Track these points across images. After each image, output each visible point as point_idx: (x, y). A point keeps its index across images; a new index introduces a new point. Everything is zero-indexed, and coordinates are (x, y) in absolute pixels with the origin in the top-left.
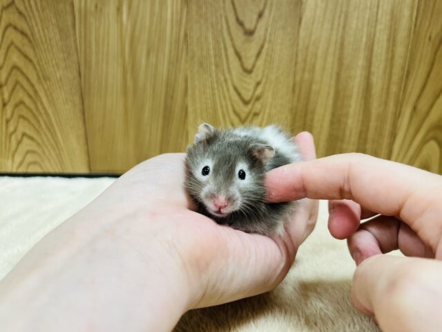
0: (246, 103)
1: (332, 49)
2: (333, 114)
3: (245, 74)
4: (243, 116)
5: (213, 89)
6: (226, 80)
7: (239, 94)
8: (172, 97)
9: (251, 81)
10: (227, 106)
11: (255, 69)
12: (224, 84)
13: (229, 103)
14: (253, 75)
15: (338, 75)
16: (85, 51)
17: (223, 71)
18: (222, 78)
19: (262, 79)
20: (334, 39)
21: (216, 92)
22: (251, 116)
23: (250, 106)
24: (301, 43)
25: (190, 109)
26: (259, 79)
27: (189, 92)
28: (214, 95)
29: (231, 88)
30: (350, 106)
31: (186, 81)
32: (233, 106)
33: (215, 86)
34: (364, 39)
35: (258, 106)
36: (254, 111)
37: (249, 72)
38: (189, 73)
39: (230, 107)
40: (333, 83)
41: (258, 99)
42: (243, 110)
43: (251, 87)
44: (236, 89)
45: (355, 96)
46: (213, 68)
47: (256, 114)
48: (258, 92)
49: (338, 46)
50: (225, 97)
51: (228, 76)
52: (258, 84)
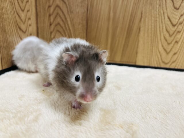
0: (174, 26)
3: (175, 10)
4: (171, 32)
5: (156, 18)
6: (164, 13)
7: (170, 21)
8: (133, 22)
9: (178, 14)
10: (162, 27)
11: (181, 7)
12: (163, 15)
13: (164, 25)
14: (179, 10)
17: (163, 7)
18: (162, 12)
21: (158, 19)
22: (176, 32)
23: (176, 27)
25: (142, 29)
26: (182, 13)
27: (143, 19)
28: (156, 20)
29: (166, 17)
31: (142, 13)
32: (166, 27)
33: (158, 16)
35: (180, 27)
36: (178, 30)
37: (178, 9)
38: (144, 9)
39: (164, 28)
41: (181, 23)
42: (172, 29)
43: (178, 17)
44: (169, 18)
46: (158, 6)
47: (179, 32)
48: (181, 20)
50: (162, 22)
51: (165, 11)
52: (182, 15)
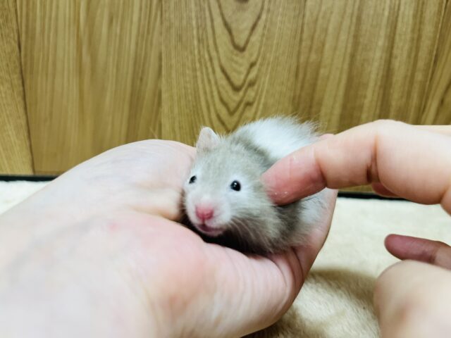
0: (236, 89)
1: (346, 23)
2: (344, 107)
3: (236, 52)
4: (232, 105)
5: (194, 70)
6: (211, 59)
7: (228, 78)
8: (141, 79)
9: (243, 60)
10: (212, 92)
11: (249, 46)
12: (209, 64)
13: (214, 88)
14: (246, 53)
15: (353, 56)
16: (27, 15)
17: (208, 46)
18: (207, 56)
19: (257, 59)
20: (349, 11)
21: (199, 74)
22: (242, 106)
23: (241, 93)
24: (308, 13)
25: (164, 96)
26: (253, 58)
27: (164, 72)
28: (195, 77)
29: (218, 70)
30: (365, 97)
31: (160, 59)
32: (219, 93)
33: (198, 65)
34: (386, 13)
35: (251, 94)
36: (246, 99)
37: (242, 50)
38: (163, 48)
39: (215, 93)
40: (346, 67)
41: (252, 84)
42: (234, 98)
43: (244, 69)
44: (223, 71)
45: (372, 84)
46: (196, 42)
47: (249, 104)
48: (252, 76)
49: (354, 20)
50: (209, 81)
51: (214, 54)
52: (252, 65)
